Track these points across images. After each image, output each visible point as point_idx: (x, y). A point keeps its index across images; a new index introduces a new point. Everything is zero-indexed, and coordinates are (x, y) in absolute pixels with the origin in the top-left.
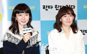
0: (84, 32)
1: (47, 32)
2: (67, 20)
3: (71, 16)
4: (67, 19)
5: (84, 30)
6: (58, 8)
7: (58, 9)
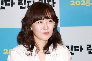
0: (72, 50)
1: (4, 50)
2: (44, 29)
3: (50, 21)
4: (44, 27)
5: (72, 47)
6: (25, 4)
7: (25, 8)
